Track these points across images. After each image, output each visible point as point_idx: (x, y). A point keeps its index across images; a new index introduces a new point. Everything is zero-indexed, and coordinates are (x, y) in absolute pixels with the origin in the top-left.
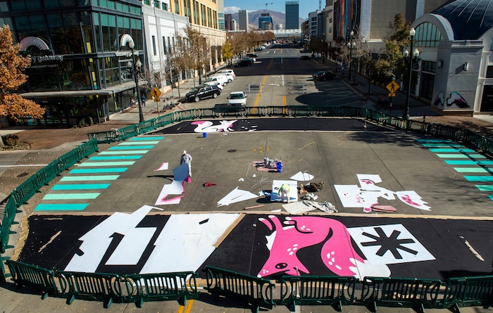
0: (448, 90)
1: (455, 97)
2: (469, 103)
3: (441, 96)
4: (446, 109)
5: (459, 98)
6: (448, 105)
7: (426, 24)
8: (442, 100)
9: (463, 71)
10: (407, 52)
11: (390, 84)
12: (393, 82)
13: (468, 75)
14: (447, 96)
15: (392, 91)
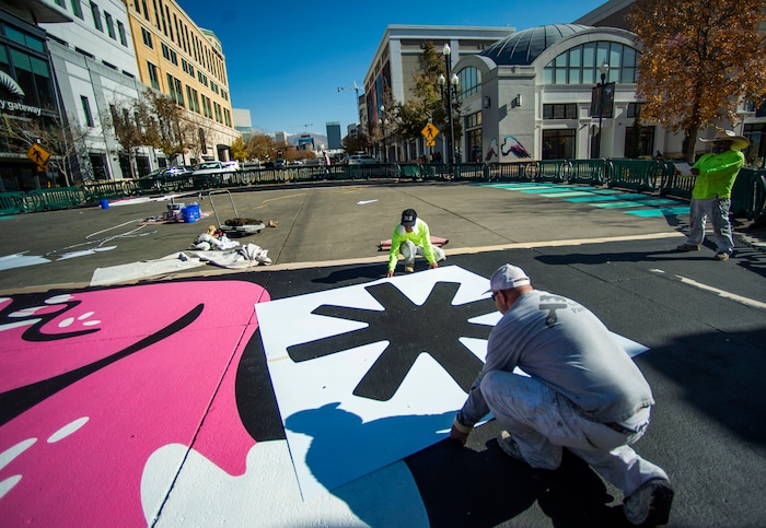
0: (500, 133)
1: (511, 143)
2: (529, 152)
3: (493, 145)
4: (503, 160)
5: (515, 144)
6: (504, 154)
7: (468, 69)
8: (495, 150)
9: (517, 108)
10: (442, 77)
11: (426, 128)
12: (430, 125)
13: (522, 112)
14: (501, 142)
15: (430, 138)
